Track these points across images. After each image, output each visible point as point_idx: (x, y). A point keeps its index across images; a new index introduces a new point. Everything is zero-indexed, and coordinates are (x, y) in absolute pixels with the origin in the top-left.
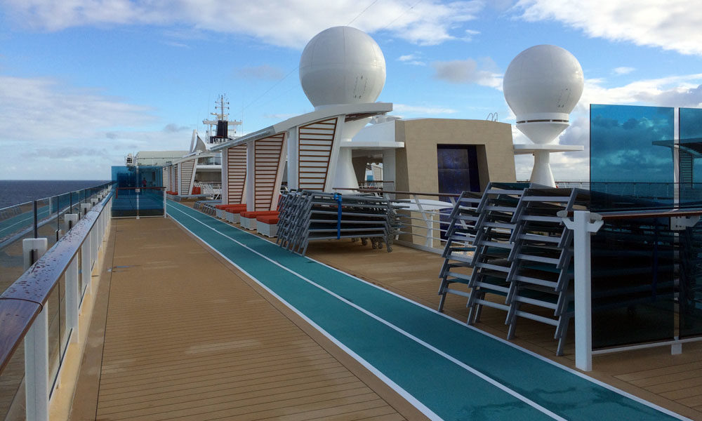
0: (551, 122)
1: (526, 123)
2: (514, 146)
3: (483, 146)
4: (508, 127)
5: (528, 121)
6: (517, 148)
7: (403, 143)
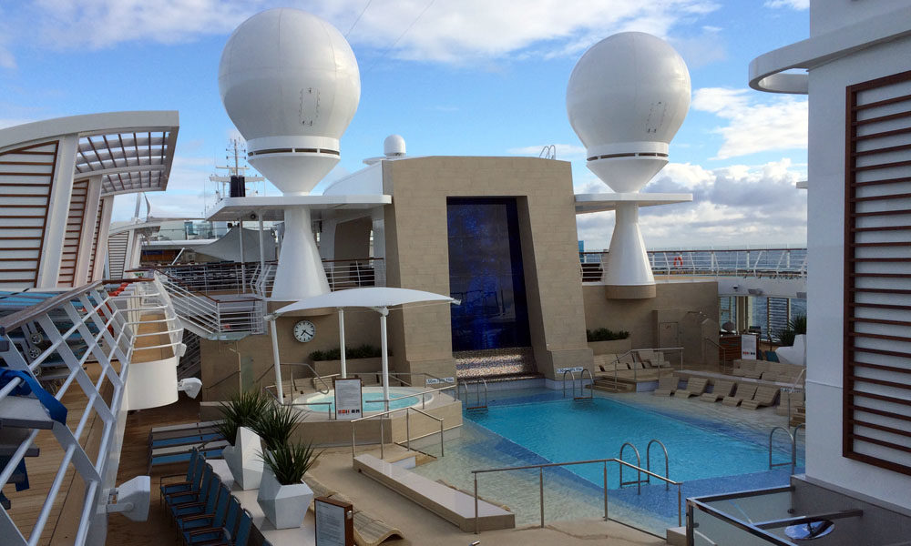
0: (637, 157)
1: (599, 160)
2: (575, 198)
3: (524, 198)
4: (566, 167)
5: (602, 157)
6: (579, 200)
7: (390, 197)
